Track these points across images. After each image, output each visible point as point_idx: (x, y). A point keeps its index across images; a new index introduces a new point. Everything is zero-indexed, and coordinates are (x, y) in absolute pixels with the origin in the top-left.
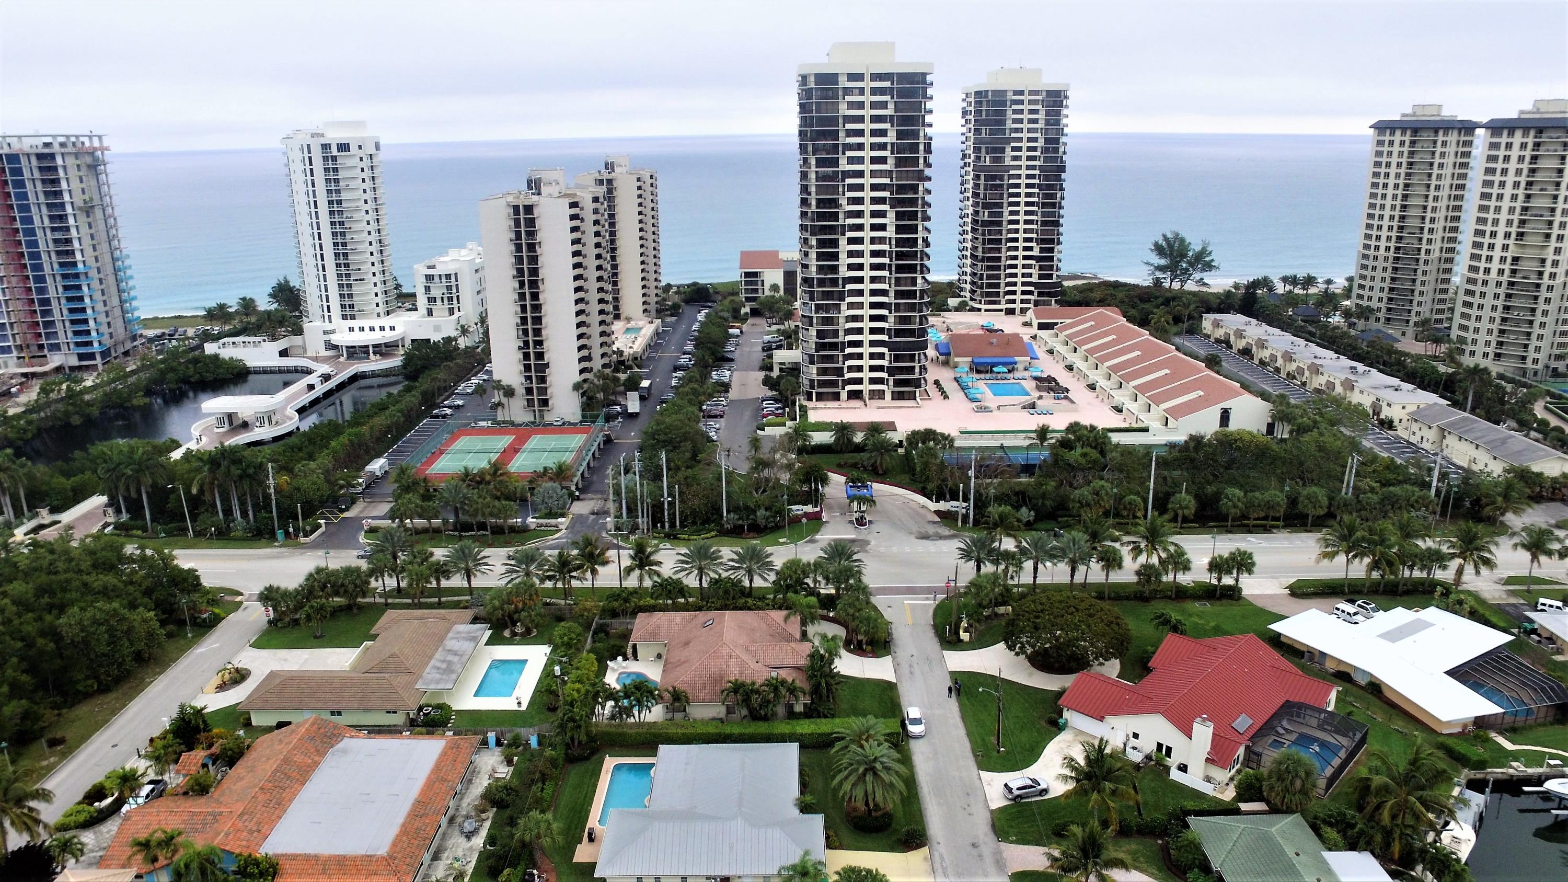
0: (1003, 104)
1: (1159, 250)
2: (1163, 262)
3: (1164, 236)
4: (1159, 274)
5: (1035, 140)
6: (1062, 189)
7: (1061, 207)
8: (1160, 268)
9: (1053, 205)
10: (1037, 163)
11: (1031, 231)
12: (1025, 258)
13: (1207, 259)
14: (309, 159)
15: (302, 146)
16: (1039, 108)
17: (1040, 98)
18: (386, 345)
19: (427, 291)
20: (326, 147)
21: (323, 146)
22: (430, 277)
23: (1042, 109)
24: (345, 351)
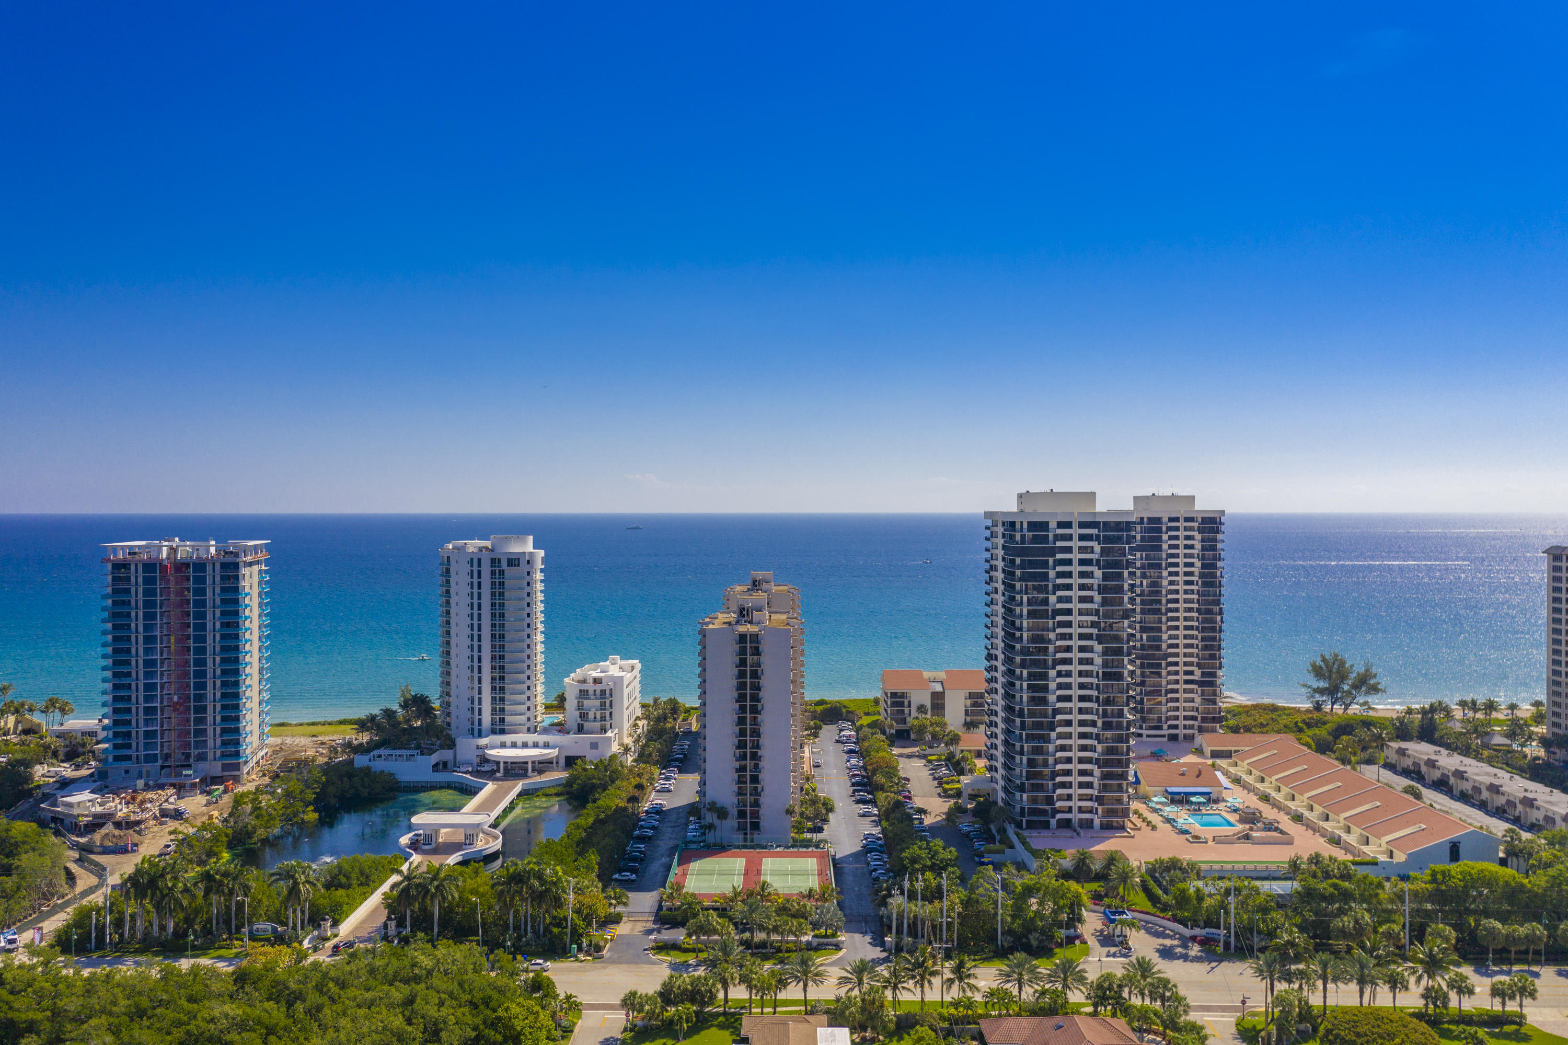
0: (1159, 530)
1: (1318, 672)
2: (1323, 684)
3: (1322, 656)
4: (1318, 697)
5: (1192, 565)
6: (1221, 612)
7: (1221, 631)
8: (1321, 691)
9: (1213, 629)
10: (1195, 588)
11: (1191, 655)
12: (1186, 682)
13: (1372, 682)
14: (479, 572)
15: (472, 559)
16: (1195, 533)
17: (1195, 525)
18: (540, 763)
19: (580, 707)
20: (495, 562)
21: (493, 561)
22: (583, 694)
23: (1198, 536)
24: (502, 765)
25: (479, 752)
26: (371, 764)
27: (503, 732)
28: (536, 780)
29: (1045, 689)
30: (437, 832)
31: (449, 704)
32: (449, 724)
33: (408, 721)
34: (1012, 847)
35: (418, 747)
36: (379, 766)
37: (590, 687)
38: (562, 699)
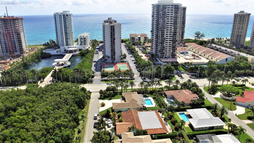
1: (196, 34)
3: (197, 32)
4: (195, 38)
13: (204, 35)
14: (61, 17)
15: (60, 15)
16: (182, 10)
17: (182, 9)
18: (75, 50)
19: (81, 41)
20: (64, 15)
21: (63, 15)
22: (81, 38)
23: (182, 11)
24: (68, 51)
25: (64, 49)
26: (46, 52)
27: (68, 45)
28: (74, 53)
29: (164, 35)
30: (59, 62)
31: (58, 41)
32: (58, 45)
33: (51, 44)
34: (158, 61)
35: (54, 48)
36: (47, 52)
37: (82, 37)
38: (77, 40)
